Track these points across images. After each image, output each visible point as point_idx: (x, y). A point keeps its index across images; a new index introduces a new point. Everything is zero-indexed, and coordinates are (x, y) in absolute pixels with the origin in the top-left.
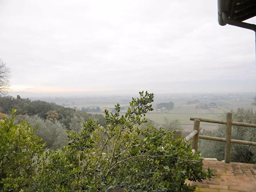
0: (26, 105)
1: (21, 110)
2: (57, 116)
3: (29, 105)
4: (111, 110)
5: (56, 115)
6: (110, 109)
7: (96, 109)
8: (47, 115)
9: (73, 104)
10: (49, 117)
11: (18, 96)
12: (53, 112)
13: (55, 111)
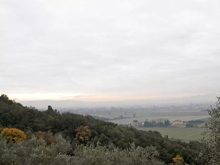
0: (51, 118)
1: (44, 126)
2: (90, 133)
3: (55, 118)
4: (186, 123)
5: (88, 132)
6: (183, 122)
7: (164, 123)
8: (76, 132)
9: (135, 116)
10: (79, 135)
11: (49, 107)
12: (85, 128)
13: (87, 126)
